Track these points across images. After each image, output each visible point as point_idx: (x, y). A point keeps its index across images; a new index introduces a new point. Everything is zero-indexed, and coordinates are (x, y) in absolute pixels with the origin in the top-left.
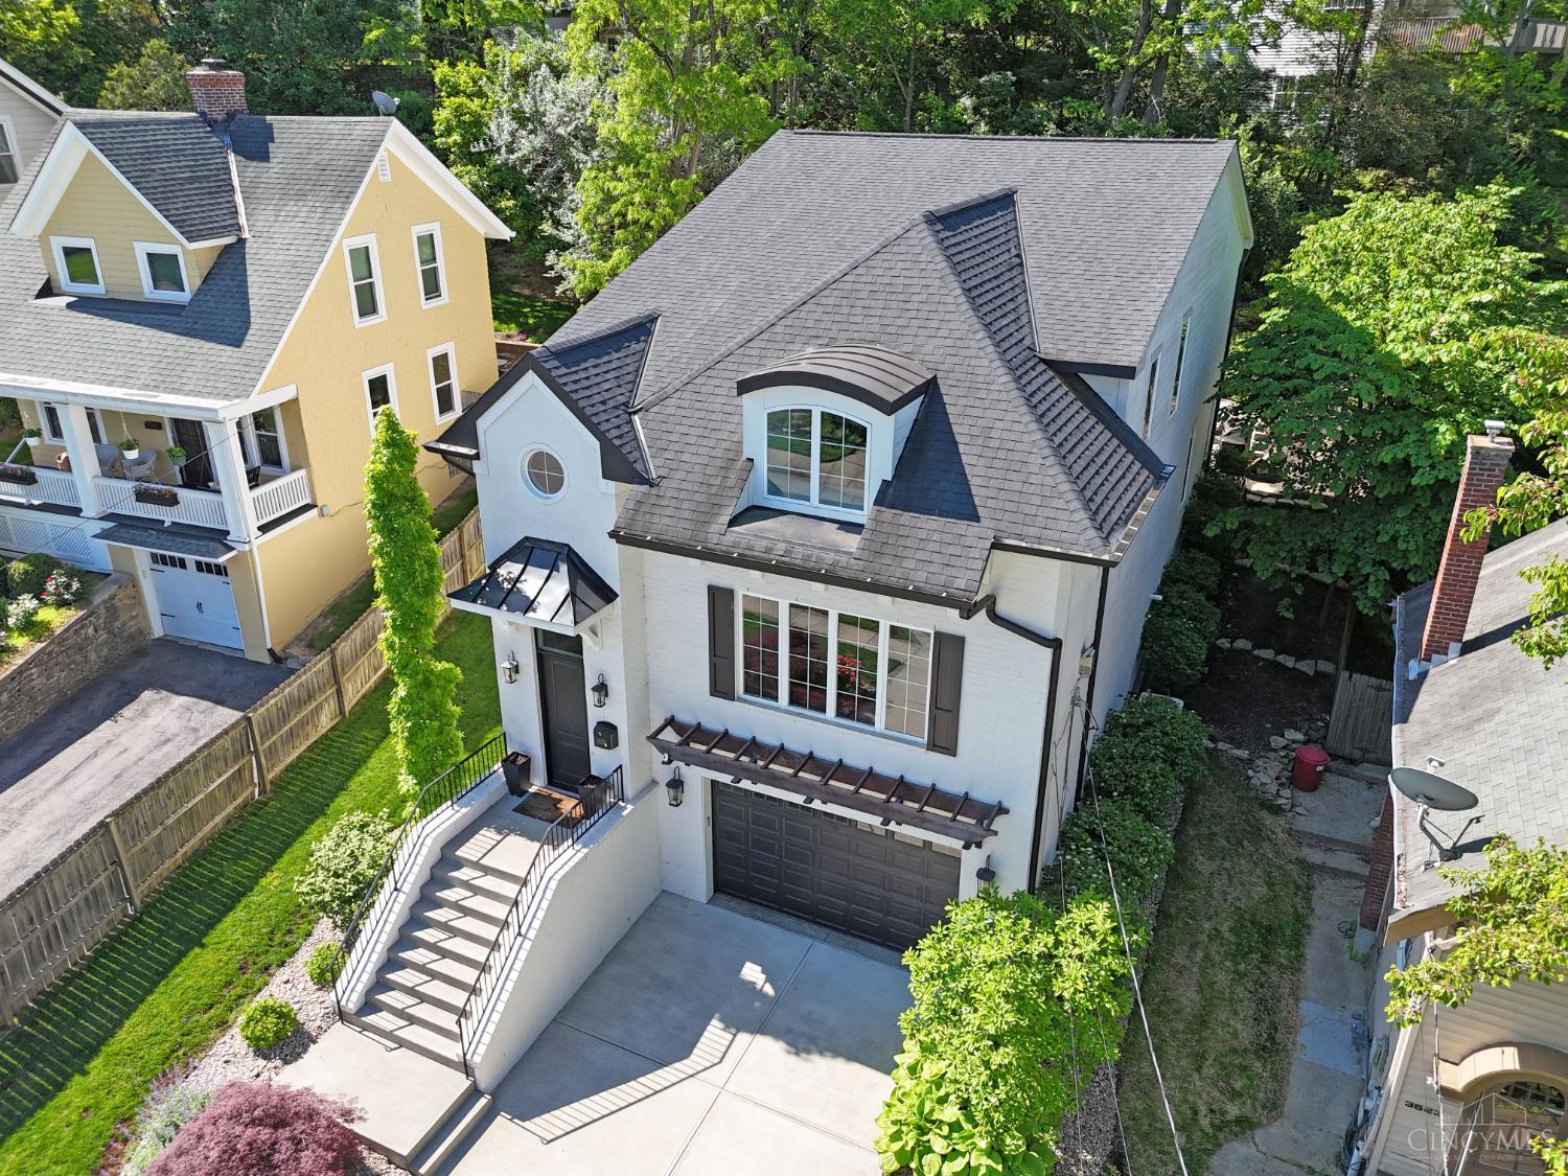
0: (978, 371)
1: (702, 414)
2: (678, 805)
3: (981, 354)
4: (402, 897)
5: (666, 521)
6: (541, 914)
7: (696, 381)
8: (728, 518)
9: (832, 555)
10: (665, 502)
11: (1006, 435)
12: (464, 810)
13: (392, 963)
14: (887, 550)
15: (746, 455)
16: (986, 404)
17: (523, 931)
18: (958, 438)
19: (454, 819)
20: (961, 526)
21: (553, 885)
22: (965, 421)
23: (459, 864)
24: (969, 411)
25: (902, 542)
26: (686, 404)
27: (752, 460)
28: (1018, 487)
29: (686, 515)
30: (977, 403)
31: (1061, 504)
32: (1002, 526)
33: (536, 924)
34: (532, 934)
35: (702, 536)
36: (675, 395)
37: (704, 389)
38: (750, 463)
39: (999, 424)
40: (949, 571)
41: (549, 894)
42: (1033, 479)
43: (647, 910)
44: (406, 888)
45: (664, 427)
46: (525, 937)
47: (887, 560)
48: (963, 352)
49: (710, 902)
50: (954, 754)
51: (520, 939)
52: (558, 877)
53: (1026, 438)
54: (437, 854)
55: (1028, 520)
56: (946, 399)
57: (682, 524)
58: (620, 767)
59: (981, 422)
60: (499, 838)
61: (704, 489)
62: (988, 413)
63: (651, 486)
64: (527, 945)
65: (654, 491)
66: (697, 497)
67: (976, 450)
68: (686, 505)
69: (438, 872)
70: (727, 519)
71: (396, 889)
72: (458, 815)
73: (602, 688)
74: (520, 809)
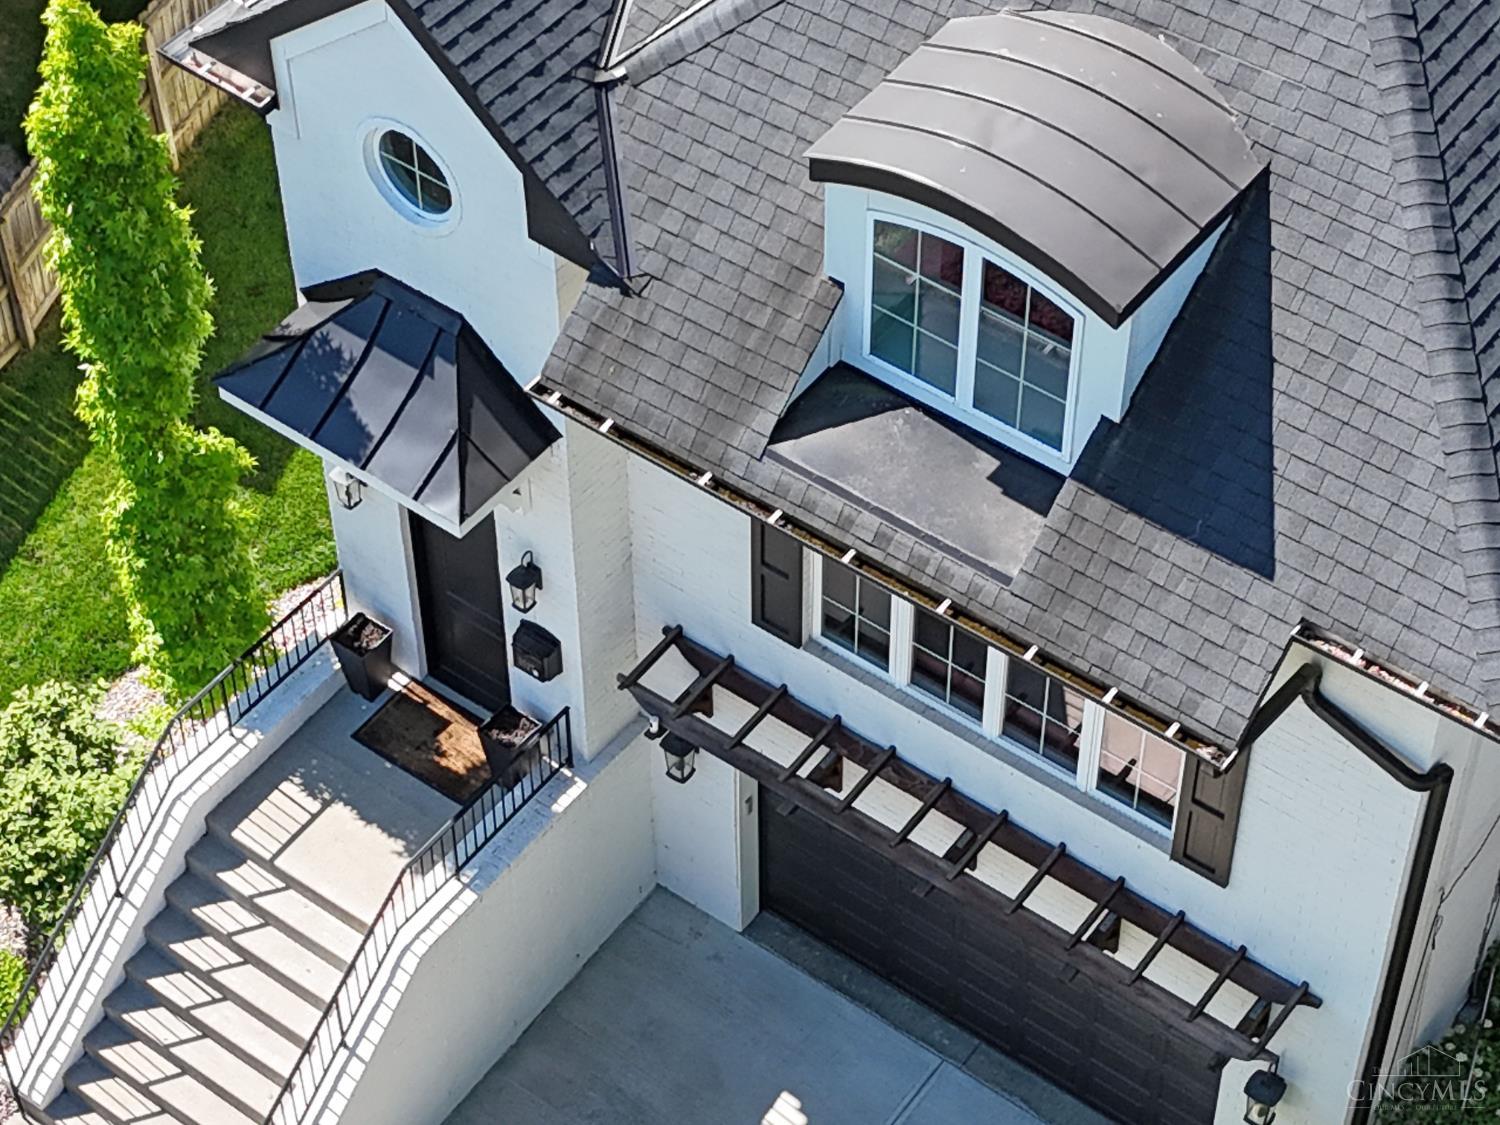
0: (1363, 177)
1: (750, 129)
2: (683, 780)
3: (1380, 133)
4: (129, 914)
5: (647, 391)
6: (384, 1016)
7: (750, 29)
8: (773, 421)
9: (969, 572)
10: (650, 345)
11: (1383, 369)
12: (252, 740)
13: (109, 1028)
14: (1082, 590)
15: (828, 270)
16: (1360, 274)
17: (350, 1040)
18: (1278, 348)
19: (231, 761)
20: (1239, 578)
21: (410, 963)
22: (1306, 310)
23: (238, 856)
24: (1321, 284)
25: (1113, 578)
26: (721, 87)
27: (841, 285)
28: (1376, 510)
29: (688, 387)
30: (1342, 266)
31: (1455, 578)
32: (1325, 599)
33: (375, 1033)
34: (366, 1050)
35: (714, 449)
36: (699, 57)
37: (766, 58)
38: (836, 290)
39: (1375, 338)
40: (1196, 678)
41: (402, 980)
42: (1414, 500)
43: (617, 931)
44: (137, 896)
45: (670, 141)
46: (353, 1052)
47: (1077, 615)
48: (1343, 113)
49: (749, 930)
50: (1224, 882)
51: (343, 1053)
52: (420, 948)
53: (1423, 389)
54: (198, 827)
55: (1381, 598)
56: (1277, 236)
57: (677, 408)
58: (566, 711)
59: (1341, 323)
60: (314, 806)
61: (732, 329)
62: (1359, 302)
63: (626, 292)
64: (356, 1069)
65: (631, 306)
66: (717, 348)
67: (1312, 393)
68: (692, 362)
69: (198, 866)
70: (768, 422)
71: (118, 894)
72: (241, 751)
73: (529, 576)
74: (368, 736)
